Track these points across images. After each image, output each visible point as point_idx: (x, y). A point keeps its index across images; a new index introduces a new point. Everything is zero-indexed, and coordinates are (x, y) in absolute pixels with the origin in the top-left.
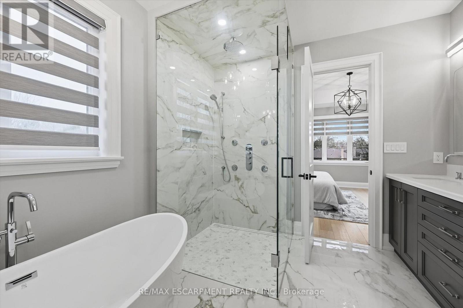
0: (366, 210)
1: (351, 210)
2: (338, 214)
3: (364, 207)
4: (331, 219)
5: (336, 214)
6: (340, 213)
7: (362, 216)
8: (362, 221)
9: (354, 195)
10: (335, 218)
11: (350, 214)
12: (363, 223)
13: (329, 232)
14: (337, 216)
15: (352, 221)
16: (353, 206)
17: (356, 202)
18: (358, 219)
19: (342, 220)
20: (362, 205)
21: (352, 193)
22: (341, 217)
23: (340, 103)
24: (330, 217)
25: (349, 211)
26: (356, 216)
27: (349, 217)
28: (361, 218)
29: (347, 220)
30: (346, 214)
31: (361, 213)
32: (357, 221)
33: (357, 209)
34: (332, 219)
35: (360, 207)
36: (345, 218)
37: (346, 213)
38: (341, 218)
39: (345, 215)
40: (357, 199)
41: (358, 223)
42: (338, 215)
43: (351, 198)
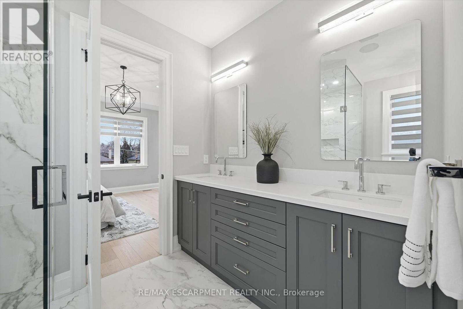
0: (142, 214)
1: (129, 220)
2: (115, 230)
3: (140, 212)
4: (110, 241)
5: (113, 231)
6: (118, 228)
7: (142, 223)
8: (144, 229)
9: (125, 201)
10: (115, 237)
11: (129, 226)
12: (146, 231)
13: (113, 261)
14: (116, 234)
15: (134, 233)
16: (128, 214)
17: (129, 208)
18: (140, 228)
19: (123, 237)
20: (136, 210)
21: (122, 199)
22: (120, 233)
23: (113, 96)
24: (108, 238)
25: (127, 222)
26: (136, 226)
27: (130, 229)
28: (142, 226)
29: (129, 235)
30: (126, 227)
31: (139, 220)
32: (139, 232)
33: (134, 216)
34: (112, 240)
35: (136, 213)
36: (126, 233)
37: (125, 225)
38: (122, 235)
39: (125, 229)
40: (130, 205)
41: (141, 232)
42: (117, 231)
43: (123, 205)
